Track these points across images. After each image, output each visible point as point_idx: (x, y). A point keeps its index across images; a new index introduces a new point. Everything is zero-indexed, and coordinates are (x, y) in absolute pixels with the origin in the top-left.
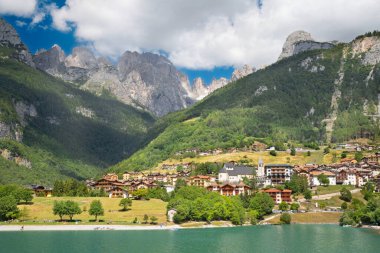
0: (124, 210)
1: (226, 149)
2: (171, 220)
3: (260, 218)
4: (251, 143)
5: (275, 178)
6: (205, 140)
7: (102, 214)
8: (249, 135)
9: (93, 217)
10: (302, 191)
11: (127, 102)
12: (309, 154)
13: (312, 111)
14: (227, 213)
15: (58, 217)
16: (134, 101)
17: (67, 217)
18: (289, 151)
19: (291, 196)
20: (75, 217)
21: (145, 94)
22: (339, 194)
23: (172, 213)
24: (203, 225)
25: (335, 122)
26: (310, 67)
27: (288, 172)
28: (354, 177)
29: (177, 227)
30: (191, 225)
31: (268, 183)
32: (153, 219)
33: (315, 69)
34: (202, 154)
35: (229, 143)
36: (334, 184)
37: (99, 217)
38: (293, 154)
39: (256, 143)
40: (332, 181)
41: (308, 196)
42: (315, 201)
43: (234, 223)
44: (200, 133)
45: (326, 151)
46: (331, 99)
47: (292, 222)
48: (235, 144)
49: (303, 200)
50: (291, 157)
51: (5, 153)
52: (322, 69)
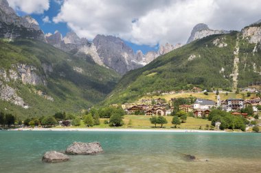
1: (177, 91)
5: (234, 107)
12: (227, 94)
13: (223, 69)
18: (215, 92)
23: (218, 124)
25: (238, 76)
26: (218, 44)
27: (241, 103)
33: (221, 45)
34: (164, 94)
38: (218, 94)
39: (195, 88)
46: (233, 63)
48: (182, 88)
49: (254, 119)
51: (40, 93)
52: (226, 45)
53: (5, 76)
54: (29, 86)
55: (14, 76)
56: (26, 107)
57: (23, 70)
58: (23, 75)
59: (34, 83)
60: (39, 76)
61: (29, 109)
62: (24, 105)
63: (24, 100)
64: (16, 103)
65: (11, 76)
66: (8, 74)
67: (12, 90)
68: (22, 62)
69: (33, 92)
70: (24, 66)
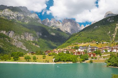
0: (44, 58)
1: (85, 43)
2: (53, 61)
3: (84, 61)
4: (92, 41)
5: (92, 50)
6: (80, 40)
7: (36, 59)
8: (92, 39)
9: (34, 60)
10: (99, 54)
11: (64, 31)
12: (107, 44)
13: (110, 32)
14: (71, 60)
15: (26, 60)
16: (65, 31)
17: (27, 60)
18: (102, 43)
19: (96, 55)
20: (29, 60)
21: (68, 29)
22: (110, 54)
23: (54, 60)
24: (63, 63)
25: (116, 35)
26: (110, 21)
27: (95, 48)
28: (116, 50)
29: (55, 63)
30: (59, 63)
31: (90, 51)
32: (48, 61)
33: (111, 21)
34: (79, 44)
35: (86, 41)
36: (109, 52)
37: (35, 60)
38: (103, 44)
39: (93, 41)
40: (109, 51)
41: (100, 55)
42: (102, 56)
43: (73, 62)
44: (79, 39)
45: (112, 43)
46: (115, 29)
47: (93, 62)
48: (87, 41)
49: (99, 56)
50: (102, 45)
51: (34, 44)
52: (113, 21)
53: (19, 38)
54: (29, 41)
55: (23, 38)
56: (27, 50)
57: (27, 35)
58: (27, 37)
59: (32, 40)
60: (34, 37)
61: (28, 51)
62: (26, 49)
63: (26, 47)
64: (23, 48)
65: (22, 38)
66: (20, 37)
67: (21, 43)
68: (26, 32)
69: (31, 44)
70: (27, 33)
